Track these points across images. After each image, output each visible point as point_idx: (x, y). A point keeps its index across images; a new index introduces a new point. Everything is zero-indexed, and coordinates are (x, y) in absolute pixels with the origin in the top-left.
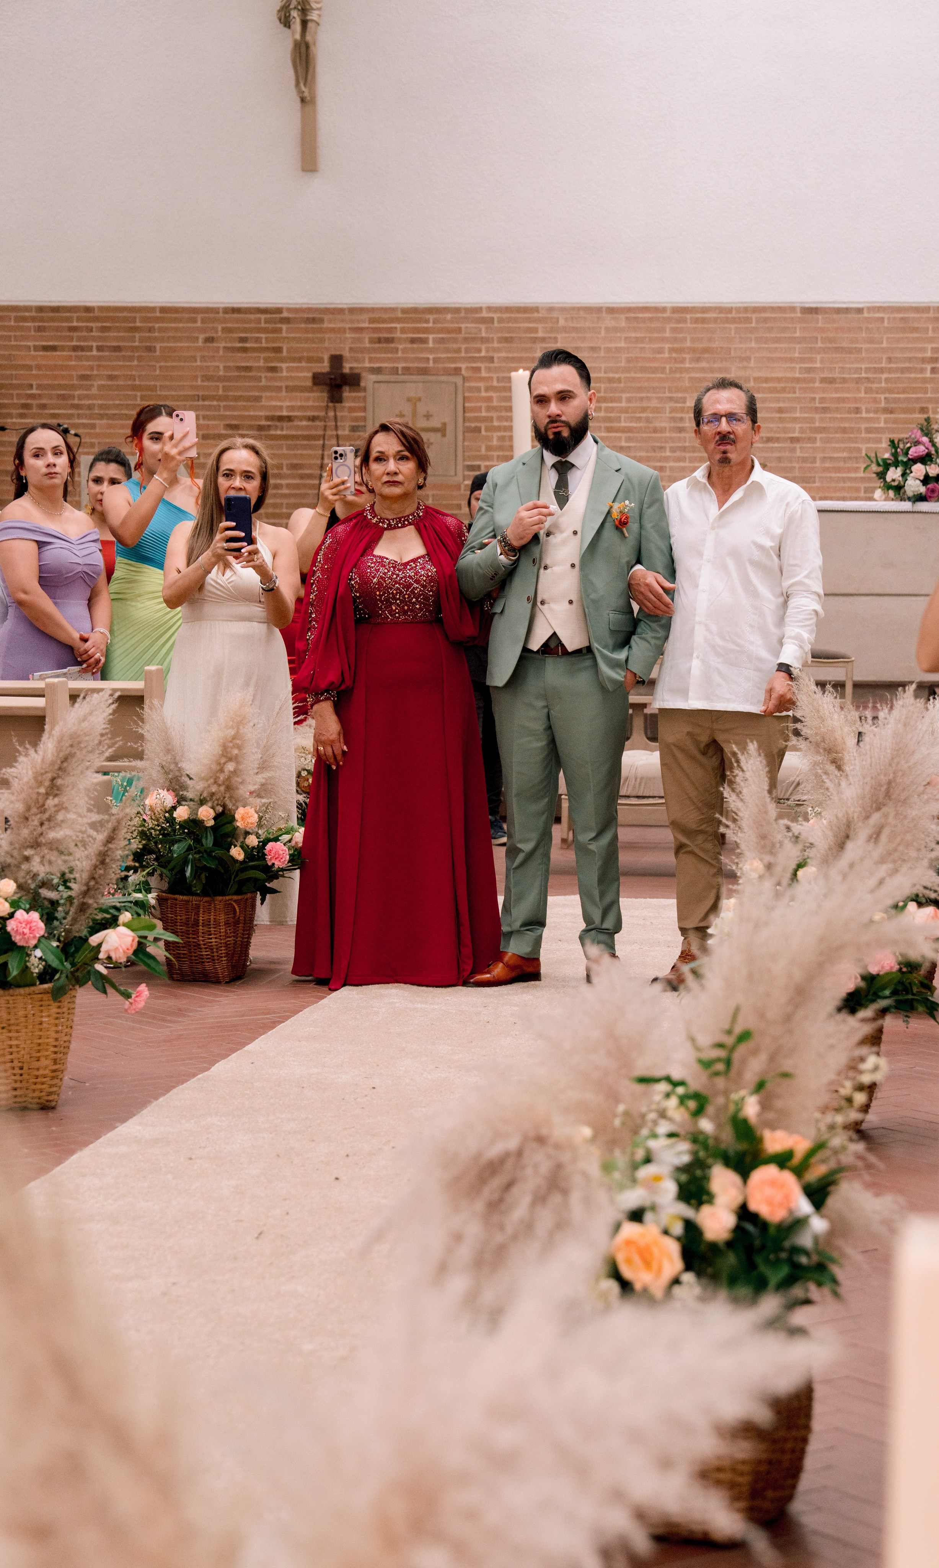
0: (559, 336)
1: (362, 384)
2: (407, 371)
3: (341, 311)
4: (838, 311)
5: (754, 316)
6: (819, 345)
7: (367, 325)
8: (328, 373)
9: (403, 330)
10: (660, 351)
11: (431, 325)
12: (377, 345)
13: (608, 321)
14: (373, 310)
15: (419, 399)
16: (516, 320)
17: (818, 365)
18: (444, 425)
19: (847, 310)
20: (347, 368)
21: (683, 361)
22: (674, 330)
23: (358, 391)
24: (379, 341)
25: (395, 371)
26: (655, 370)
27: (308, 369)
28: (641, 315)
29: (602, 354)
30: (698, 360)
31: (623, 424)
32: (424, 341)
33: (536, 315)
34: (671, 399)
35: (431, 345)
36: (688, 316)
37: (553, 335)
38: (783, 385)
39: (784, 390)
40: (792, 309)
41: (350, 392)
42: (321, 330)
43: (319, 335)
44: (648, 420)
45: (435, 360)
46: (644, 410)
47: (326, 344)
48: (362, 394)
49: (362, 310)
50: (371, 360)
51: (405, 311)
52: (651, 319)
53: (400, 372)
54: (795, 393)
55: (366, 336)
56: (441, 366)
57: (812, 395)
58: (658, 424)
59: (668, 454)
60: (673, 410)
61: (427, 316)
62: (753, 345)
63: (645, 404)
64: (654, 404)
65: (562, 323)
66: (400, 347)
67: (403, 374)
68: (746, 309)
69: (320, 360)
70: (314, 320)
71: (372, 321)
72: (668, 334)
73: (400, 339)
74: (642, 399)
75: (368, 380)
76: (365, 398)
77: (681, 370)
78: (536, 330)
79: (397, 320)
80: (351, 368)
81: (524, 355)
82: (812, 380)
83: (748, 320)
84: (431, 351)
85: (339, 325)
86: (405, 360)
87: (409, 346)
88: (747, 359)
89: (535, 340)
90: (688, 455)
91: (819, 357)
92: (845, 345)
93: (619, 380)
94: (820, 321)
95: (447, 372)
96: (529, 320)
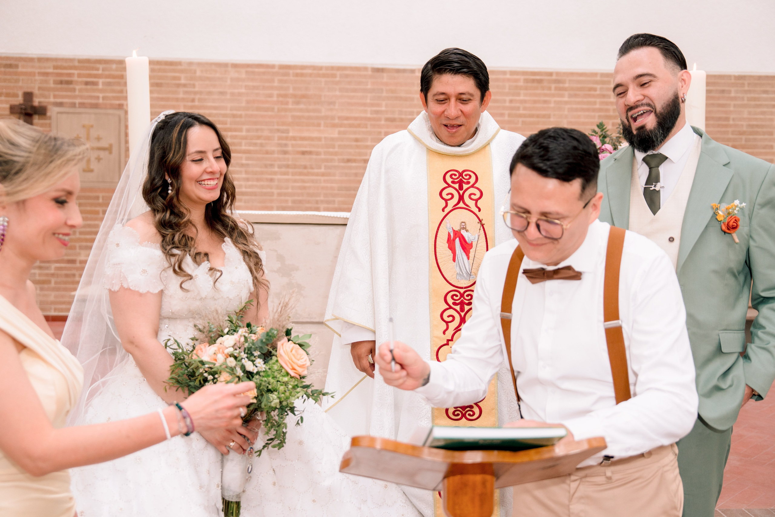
0: (197, 83)
1: (49, 114)
2: (82, 105)
3: (31, 60)
4: (398, 71)
5: (338, 73)
6: (384, 94)
7: (51, 70)
8: (20, 105)
9: (79, 76)
10: (271, 96)
11: (100, 72)
12: (59, 86)
13: (233, 74)
14: (56, 60)
15: (92, 126)
16: (165, 71)
17: (383, 109)
18: (111, 146)
19: (404, 71)
20: (36, 102)
21: (287, 103)
22: (281, 81)
23: (45, 119)
24: (61, 82)
25: (73, 105)
26: (267, 110)
27: (6, 102)
28: (257, 70)
29: (228, 97)
30: (298, 103)
31: (244, 148)
32: (95, 84)
33: (179, 67)
34: (278, 130)
35: (100, 86)
36: (291, 72)
37: (192, 82)
38: (358, 122)
39: (359, 126)
40: (365, 69)
41: (39, 119)
42: (16, 74)
43: (15, 77)
44: (262, 145)
45: (104, 98)
46: (259, 138)
47: (20, 84)
48: (47, 121)
49: (48, 60)
50: (55, 96)
51: (80, 61)
52: (264, 73)
53: (77, 105)
54: (367, 128)
55: (51, 79)
56: (108, 102)
57: (379, 130)
58: (269, 148)
59: (276, 169)
60: (280, 138)
61: (98, 66)
62: (337, 93)
63: (259, 134)
64: (266, 133)
65: (198, 73)
66: (78, 87)
67: (79, 107)
68: (332, 68)
69: (16, 95)
70: (10, 66)
71: (55, 67)
72: (276, 84)
73: (77, 83)
74: (257, 130)
75: (53, 111)
76: (50, 125)
77: (286, 110)
78: (179, 78)
79: (75, 68)
80: (40, 102)
81: (170, 96)
82: (379, 119)
83: (334, 76)
84: (101, 91)
85: (29, 70)
86: (81, 97)
87: (84, 87)
88: (333, 103)
89: (178, 85)
90: (290, 170)
91: (384, 103)
92: (403, 95)
93: (241, 116)
94: (385, 78)
95: (113, 107)
96: (174, 71)
